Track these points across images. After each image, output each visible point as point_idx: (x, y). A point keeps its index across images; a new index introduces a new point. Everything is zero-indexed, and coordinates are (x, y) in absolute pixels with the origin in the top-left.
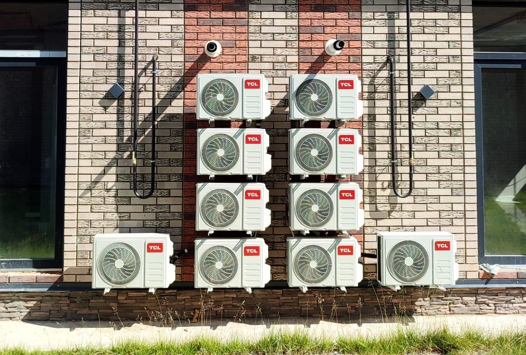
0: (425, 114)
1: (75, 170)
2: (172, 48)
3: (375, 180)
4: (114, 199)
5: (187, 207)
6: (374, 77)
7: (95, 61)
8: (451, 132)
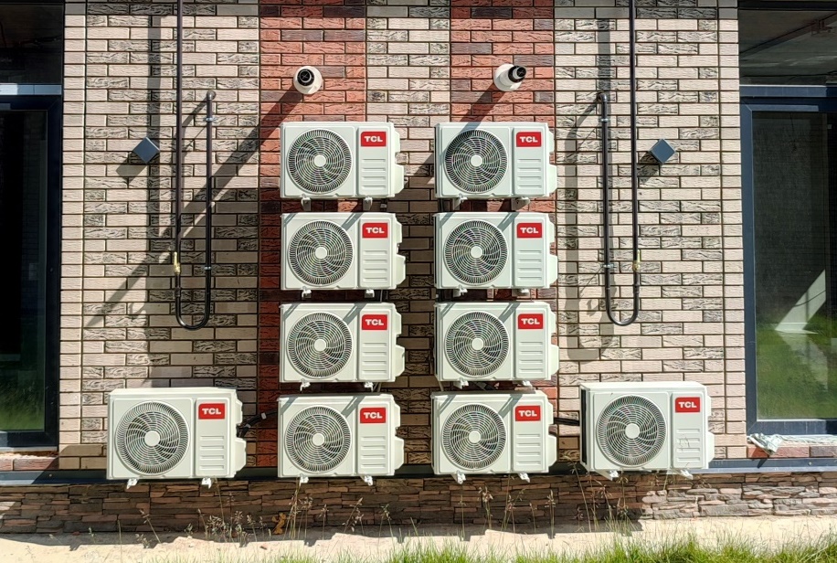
0: (660, 189)
1: (77, 284)
2: (238, 79)
3: (576, 297)
4: (143, 330)
5: (264, 343)
6: (576, 127)
7: (109, 100)
8: (701, 217)
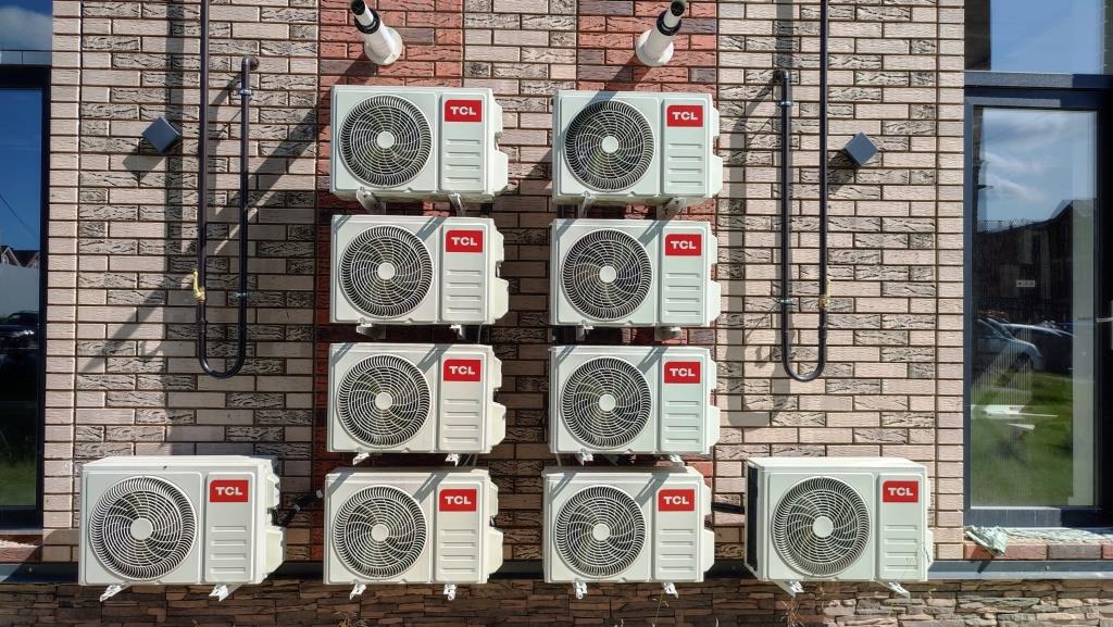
0: (855, 201)
1: (71, 314)
2: (290, 43)
3: (741, 343)
4: (158, 377)
5: (322, 398)
6: (744, 117)
7: (114, 67)
8: (909, 240)
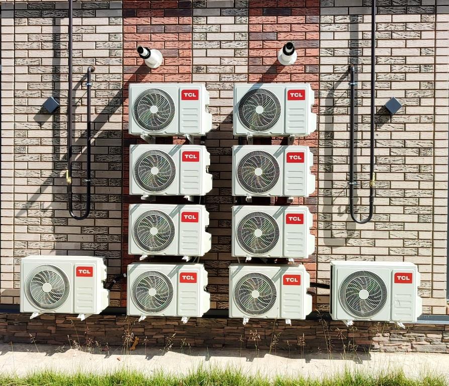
0: (391, 131)
1: (11, 189)
2: (109, 59)
3: (331, 204)
4: (50, 219)
5: (126, 229)
6: (333, 90)
7: (29, 73)
8: (419, 151)
